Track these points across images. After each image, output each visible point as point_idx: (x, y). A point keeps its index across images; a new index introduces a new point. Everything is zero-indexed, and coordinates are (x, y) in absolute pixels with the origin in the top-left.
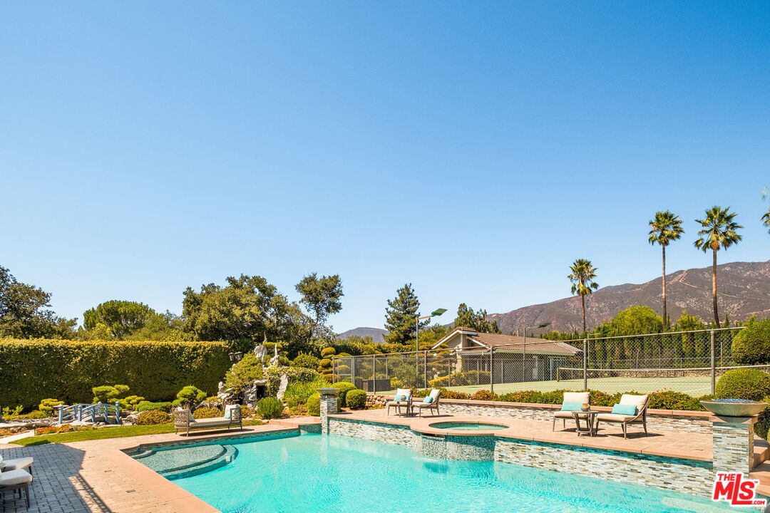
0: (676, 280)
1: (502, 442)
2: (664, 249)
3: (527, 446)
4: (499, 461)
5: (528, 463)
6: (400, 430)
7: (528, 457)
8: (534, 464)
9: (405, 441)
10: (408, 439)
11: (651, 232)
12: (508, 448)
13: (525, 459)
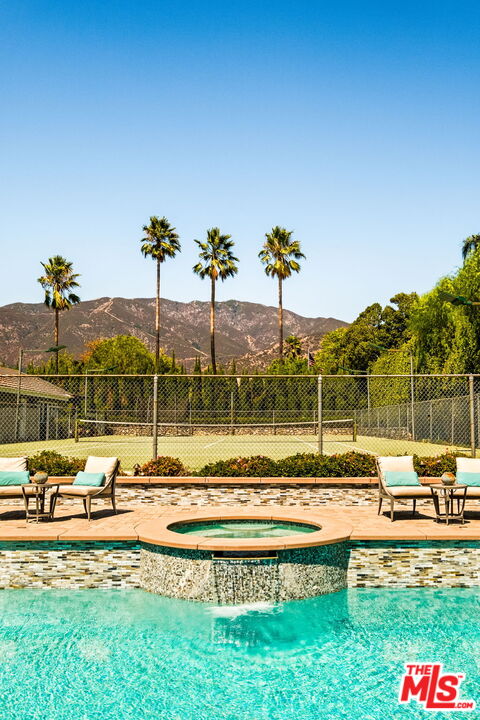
0: (100, 309)
1: (363, 550)
2: (159, 266)
3: (412, 552)
4: (359, 586)
5: (413, 581)
6: (96, 552)
7: (414, 571)
8: (426, 582)
9: (114, 578)
10: (124, 571)
11: (144, 240)
12: (374, 559)
13: (408, 575)
